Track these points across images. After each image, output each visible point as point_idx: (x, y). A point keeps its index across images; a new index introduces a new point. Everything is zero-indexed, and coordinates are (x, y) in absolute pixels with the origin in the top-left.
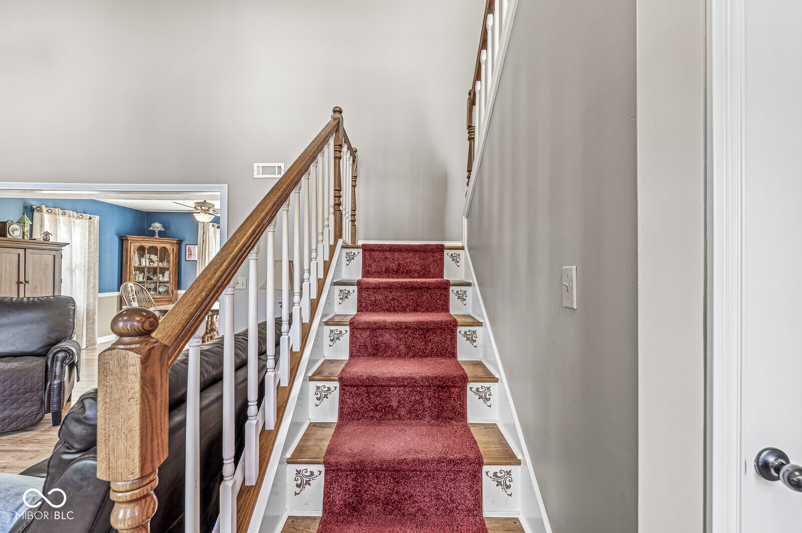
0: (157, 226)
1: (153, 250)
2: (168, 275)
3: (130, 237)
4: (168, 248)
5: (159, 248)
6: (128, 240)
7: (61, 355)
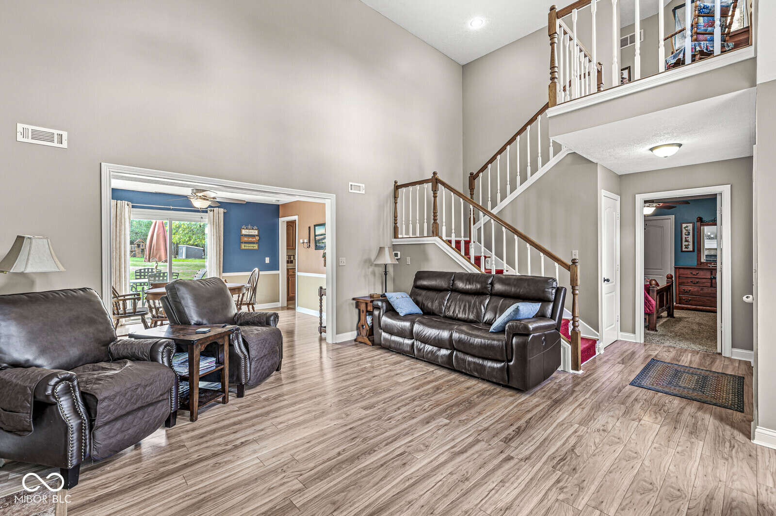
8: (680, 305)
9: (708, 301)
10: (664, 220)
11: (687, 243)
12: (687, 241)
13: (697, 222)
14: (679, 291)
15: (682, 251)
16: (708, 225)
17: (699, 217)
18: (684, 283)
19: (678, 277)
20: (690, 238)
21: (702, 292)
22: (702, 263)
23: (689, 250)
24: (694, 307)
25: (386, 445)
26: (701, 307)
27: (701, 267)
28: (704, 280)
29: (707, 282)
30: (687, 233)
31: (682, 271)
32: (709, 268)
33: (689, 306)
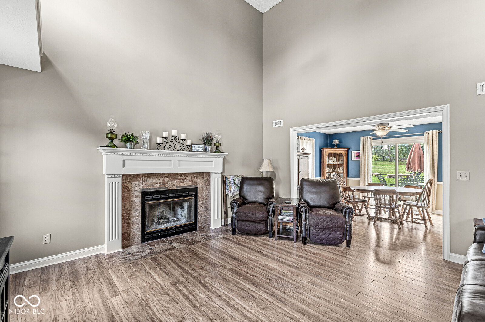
0: (336, 142)
1: (335, 155)
2: (342, 169)
3: (325, 149)
4: (343, 153)
5: (338, 154)
6: (324, 150)
7: (348, 210)
25: (263, 291)
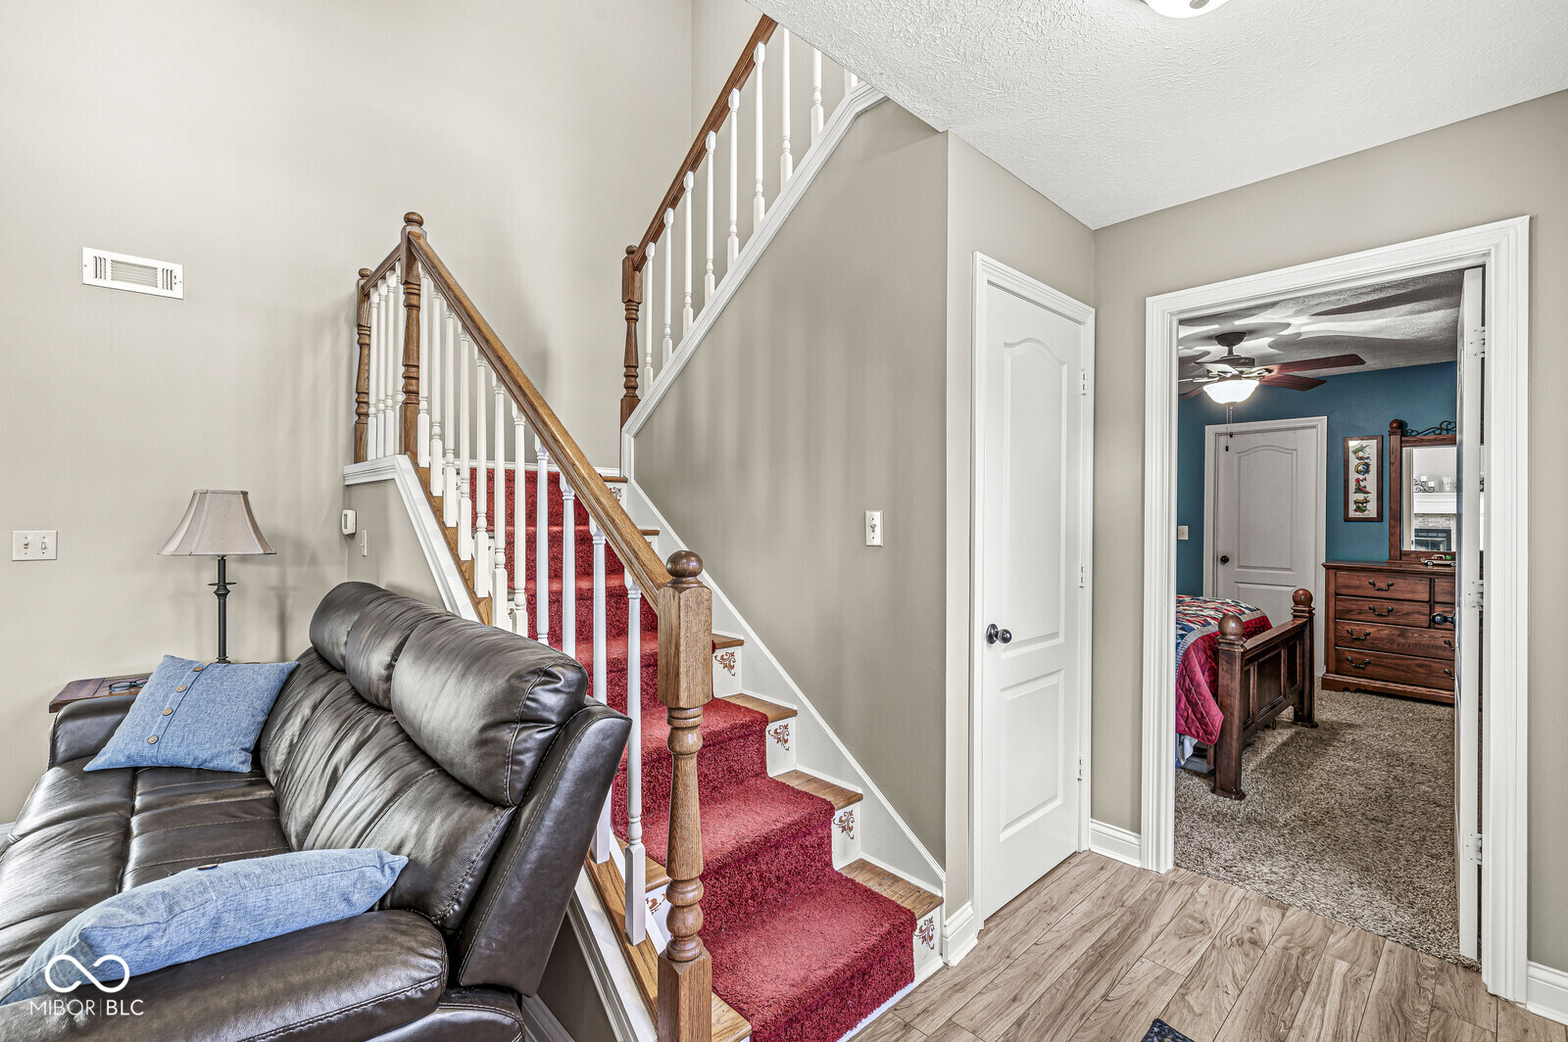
8: (1339, 678)
9: (1419, 669)
10: (1298, 432)
11: (1361, 497)
12: (1360, 490)
13: (1391, 433)
14: (1336, 636)
15: (1347, 519)
16: (1421, 443)
17: (1396, 421)
18: (1349, 611)
19: (1334, 595)
20: (1371, 482)
21: (1401, 640)
22: (1402, 554)
23: (1366, 515)
24: (1378, 684)
26: (1400, 687)
27: (1399, 565)
28: (1407, 607)
29: (1419, 613)
30: (1360, 468)
31: (1344, 578)
32: (1423, 568)
33: (1363, 681)
